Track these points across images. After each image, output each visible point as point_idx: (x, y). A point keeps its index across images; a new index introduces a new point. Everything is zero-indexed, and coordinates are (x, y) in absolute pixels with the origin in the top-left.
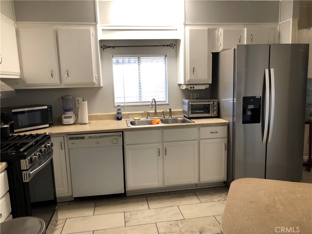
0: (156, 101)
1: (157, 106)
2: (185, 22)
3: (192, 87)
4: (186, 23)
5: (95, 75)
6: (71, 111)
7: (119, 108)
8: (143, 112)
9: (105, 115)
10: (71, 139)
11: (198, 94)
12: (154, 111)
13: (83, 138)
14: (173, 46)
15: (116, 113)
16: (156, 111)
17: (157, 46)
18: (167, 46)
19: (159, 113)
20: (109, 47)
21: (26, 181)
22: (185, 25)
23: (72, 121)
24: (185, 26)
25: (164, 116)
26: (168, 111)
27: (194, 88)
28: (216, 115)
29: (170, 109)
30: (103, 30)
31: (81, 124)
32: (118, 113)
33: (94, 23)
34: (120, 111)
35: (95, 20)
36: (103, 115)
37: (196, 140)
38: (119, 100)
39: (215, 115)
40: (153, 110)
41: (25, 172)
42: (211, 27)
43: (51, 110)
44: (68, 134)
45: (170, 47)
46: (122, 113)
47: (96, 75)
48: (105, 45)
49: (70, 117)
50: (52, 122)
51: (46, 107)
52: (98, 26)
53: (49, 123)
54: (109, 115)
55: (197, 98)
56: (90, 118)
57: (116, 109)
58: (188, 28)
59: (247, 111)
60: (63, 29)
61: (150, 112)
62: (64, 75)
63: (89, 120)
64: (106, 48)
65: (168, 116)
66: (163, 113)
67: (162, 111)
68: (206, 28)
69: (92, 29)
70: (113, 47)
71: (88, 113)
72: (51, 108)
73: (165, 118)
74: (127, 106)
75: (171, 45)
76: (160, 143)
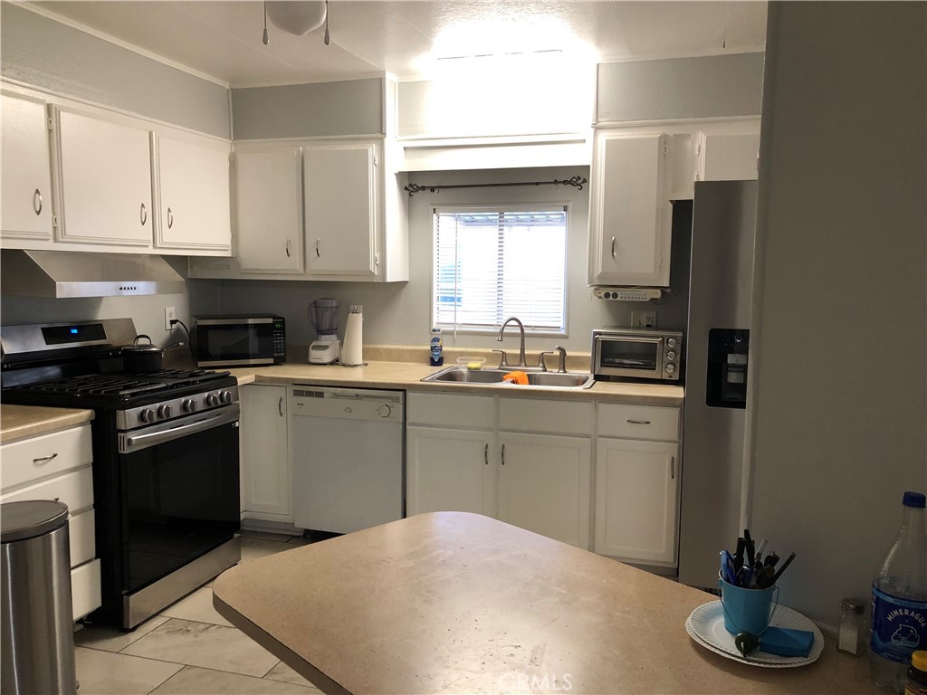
0: (523, 324)
1: (526, 339)
2: (597, 122)
3: (611, 293)
4: (599, 125)
5: (374, 253)
6: (332, 334)
7: (436, 335)
8: (490, 351)
9: (408, 351)
10: (297, 393)
11: (653, 314)
12: (519, 352)
13: (321, 395)
14: (580, 182)
15: (429, 348)
16: (523, 350)
17: (537, 184)
18: (565, 182)
19: (530, 356)
20: (423, 188)
21: (123, 452)
22: (597, 128)
23: (326, 356)
24: (599, 131)
25: (544, 367)
26: (557, 353)
27: (615, 295)
28: (676, 377)
29: (562, 351)
30: (405, 148)
31: (344, 365)
32: (433, 348)
33: (378, 135)
34: (438, 344)
35: (381, 129)
36: (403, 350)
37: (587, 436)
38: (443, 316)
39: (671, 377)
40: (516, 349)
41: (122, 435)
42: (670, 132)
43: (283, 329)
44: (295, 383)
45: (573, 185)
46: (444, 349)
47: (377, 255)
48: (414, 185)
49: (325, 348)
50: (282, 354)
51: (270, 321)
52: (387, 141)
53: (276, 355)
54: (415, 351)
55: (649, 326)
56: (367, 354)
57: (430, 338)
58: (604, 137)
59: (731, 371)
60: (316, 150)
61: (507, 351)
62: (311, 253)
63: (364, 358)
64: (417, 191)
65: (555, 368)
66: (543, 360)
67: (539, 352)
68: (654, 134)
69: (373, 150)
70: (432, 189)
71: (363, 343)
72: (283, 323)
73: (545, 371)
74: (460, 333)
75: (574, 180)
76: (491, 430)
